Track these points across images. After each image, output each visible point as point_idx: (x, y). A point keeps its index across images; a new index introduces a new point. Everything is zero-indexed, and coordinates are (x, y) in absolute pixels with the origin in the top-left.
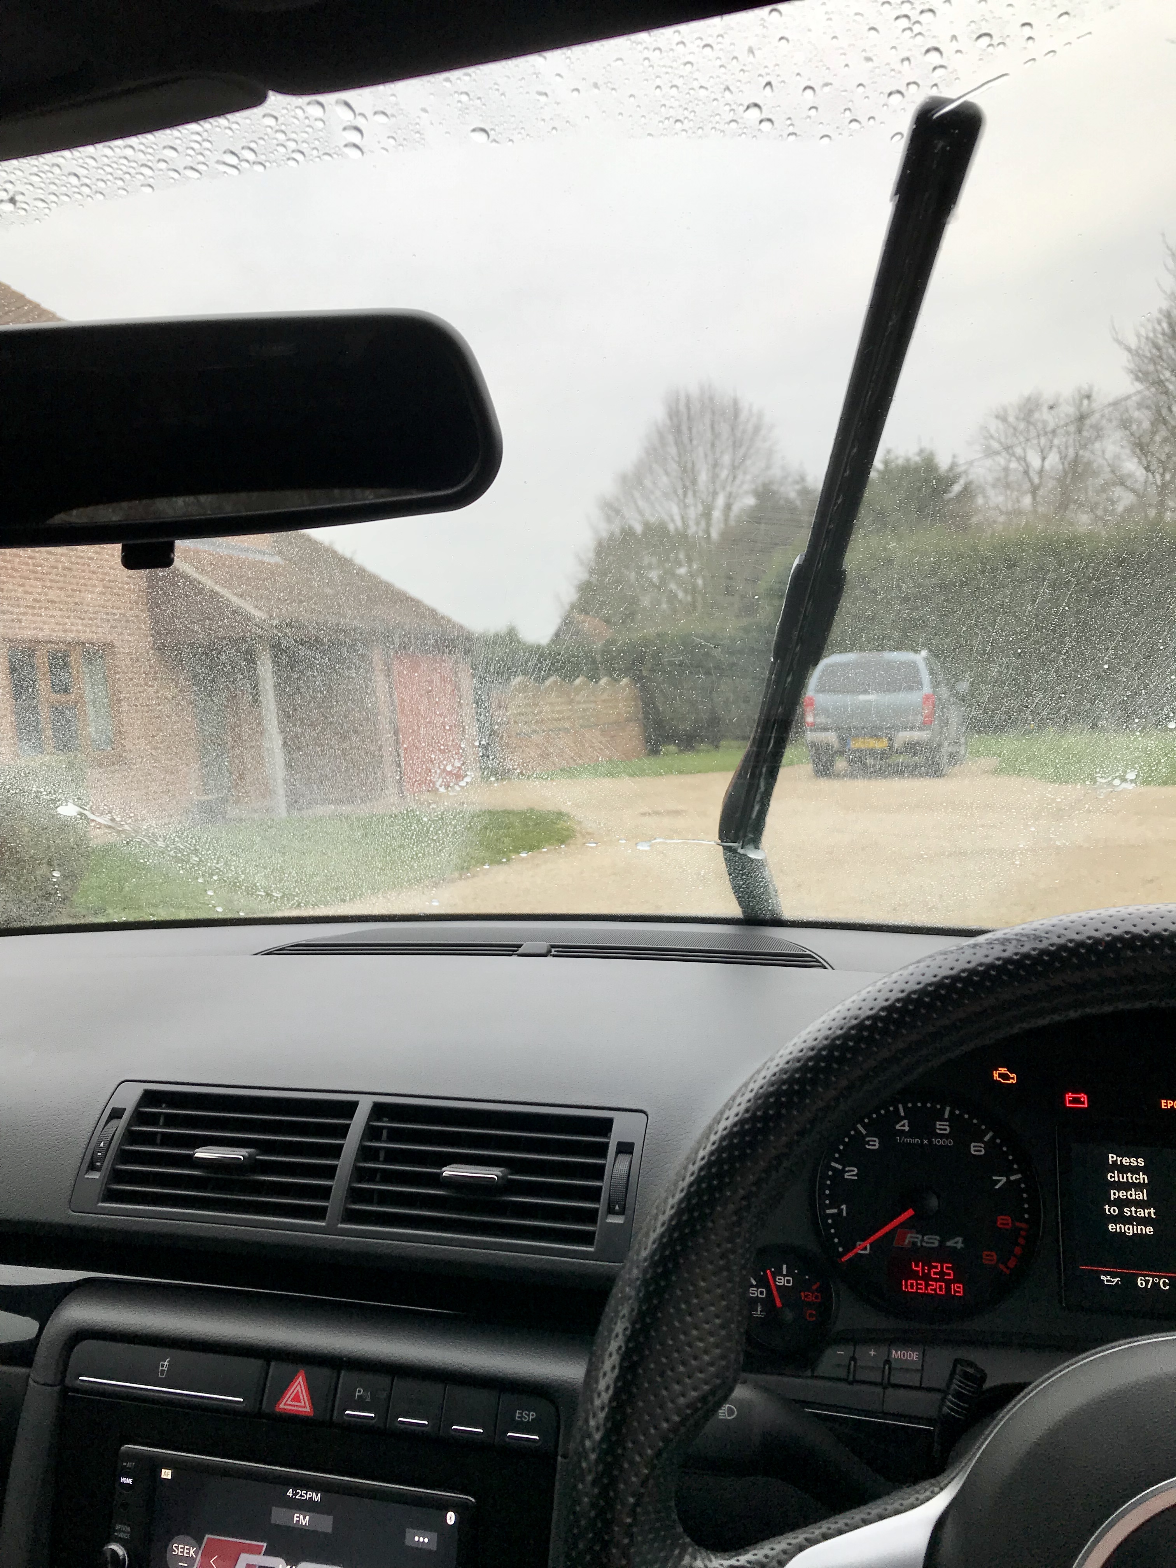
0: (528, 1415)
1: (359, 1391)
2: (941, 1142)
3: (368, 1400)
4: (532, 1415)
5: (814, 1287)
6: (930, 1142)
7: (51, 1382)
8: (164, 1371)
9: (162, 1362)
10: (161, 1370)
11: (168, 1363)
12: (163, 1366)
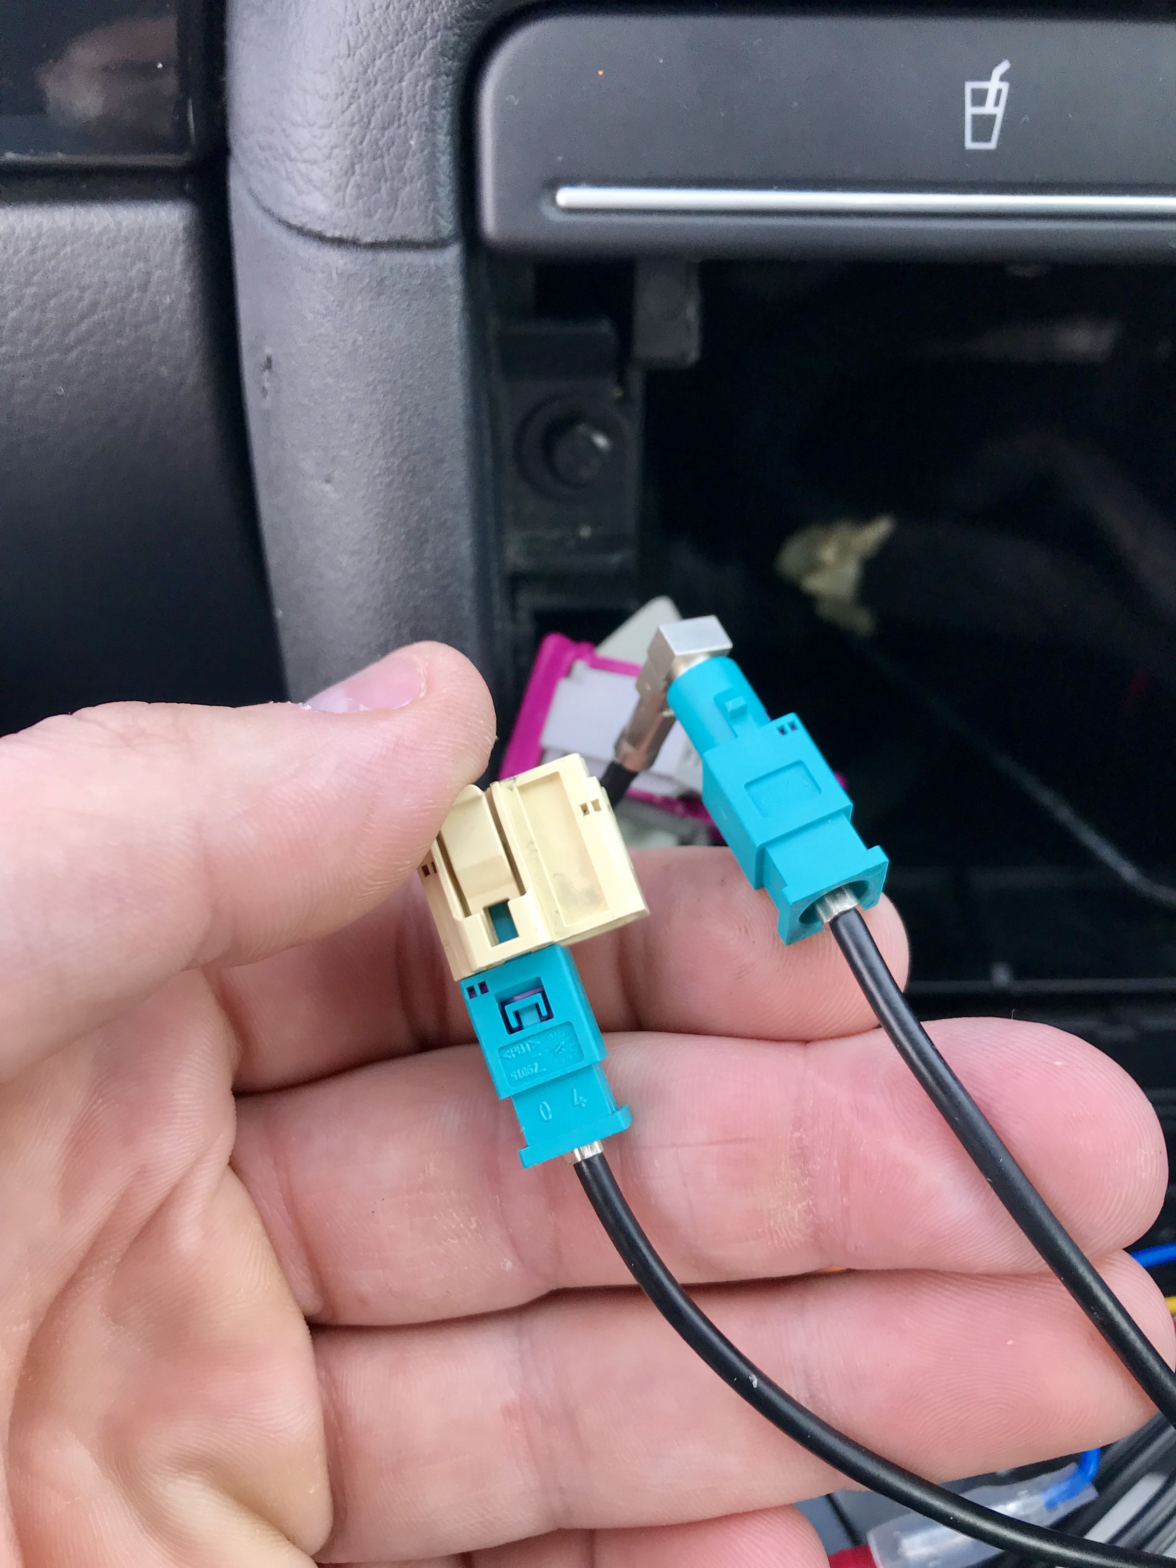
7: (421, 232)
8: (992, 118)
9: (969, 86)
10: (976, 118)
11: (1005, 87)
12: (980, 98)
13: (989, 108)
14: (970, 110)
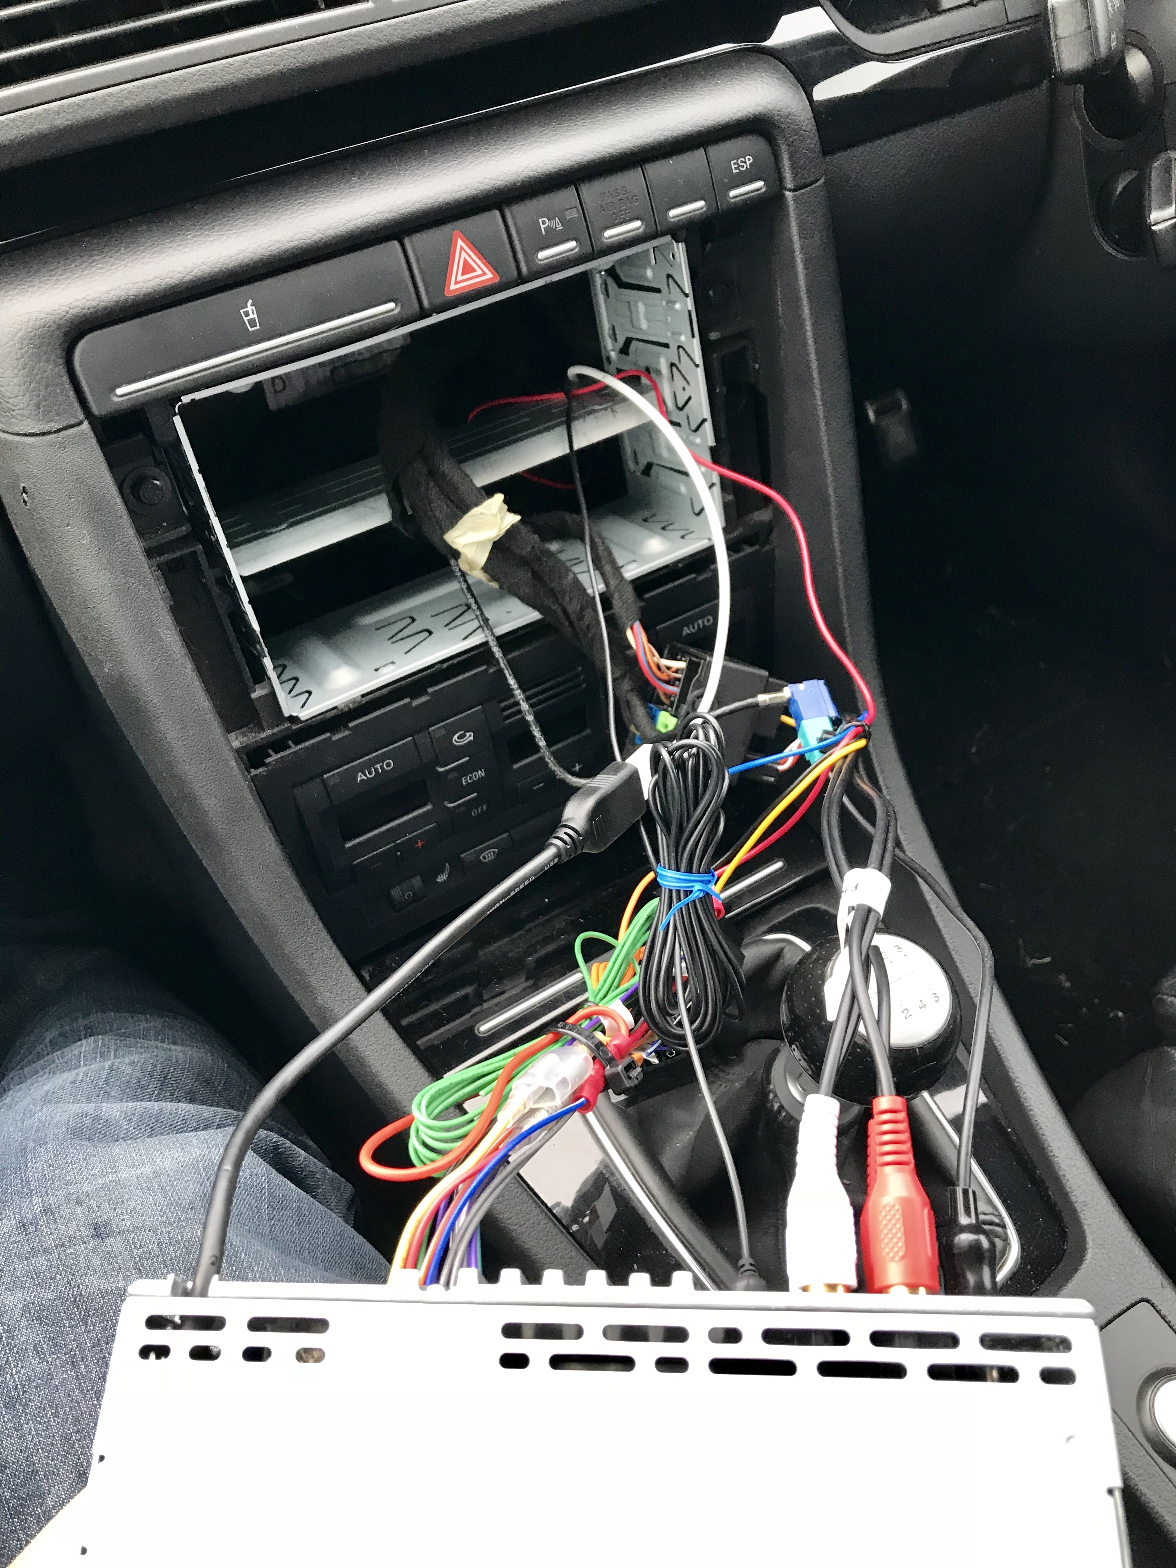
0: (745, 162)
1: (544, 223)
4: (749, 160)
7: (72, 421)
8: (254, 319)
9: (242, 311)
10: (249, 321)
11: (253, 308)
12: (247, 314)
13: (251, 316)
14: (246, 319)
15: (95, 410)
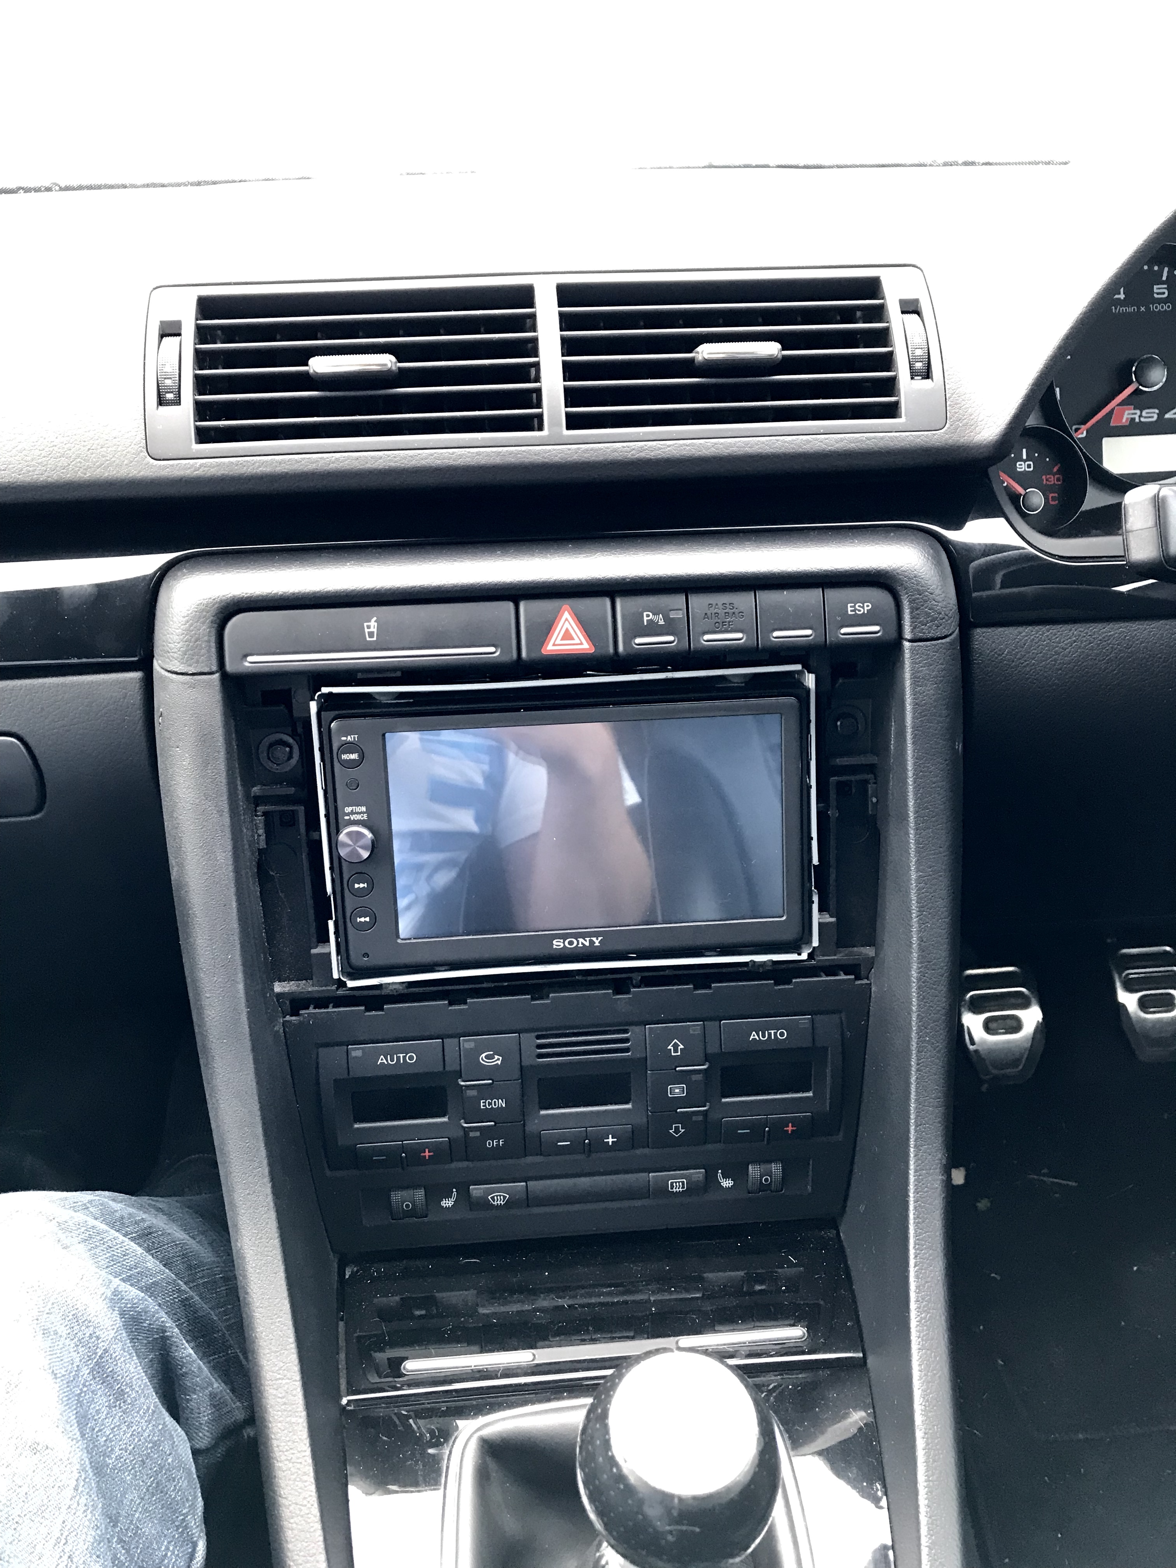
0: (863, 607)
1: (648, 616)
2: (1159, 307)
3: (662, 622)
4: (868, 607)
5: (1055, 470)
6: (1148, 308)
7: (206, 670)
8: (373, 632)
9: (365, 624)
10: (368, 632)
11: (376, 624)
12: (369, 627)
13: (372, 630)
14: (367, 630)
15: (229, 667)
